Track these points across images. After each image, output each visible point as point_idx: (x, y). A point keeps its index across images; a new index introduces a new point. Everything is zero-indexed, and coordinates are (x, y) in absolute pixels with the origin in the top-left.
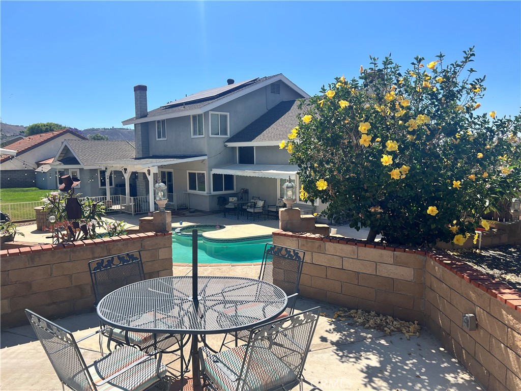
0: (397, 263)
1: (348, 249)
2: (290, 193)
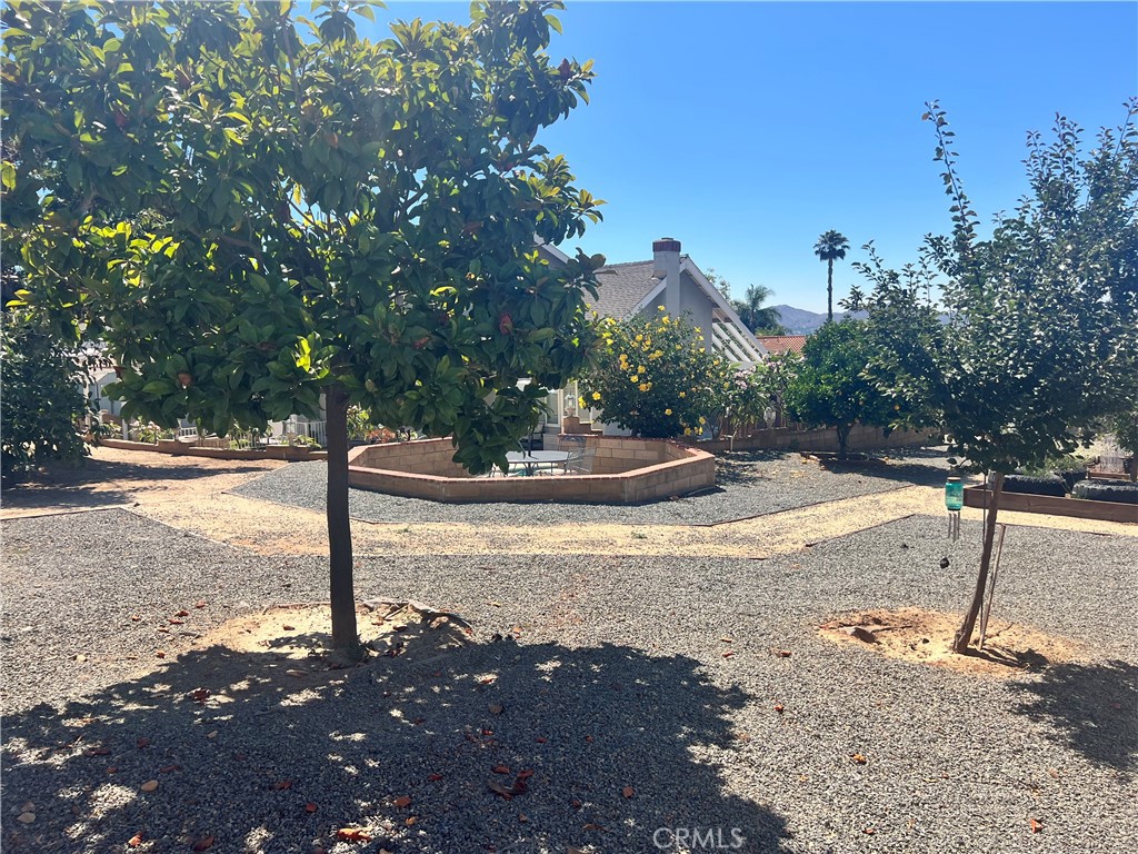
0: (648, 449)
1: (615, 442)
2: (570, 403)
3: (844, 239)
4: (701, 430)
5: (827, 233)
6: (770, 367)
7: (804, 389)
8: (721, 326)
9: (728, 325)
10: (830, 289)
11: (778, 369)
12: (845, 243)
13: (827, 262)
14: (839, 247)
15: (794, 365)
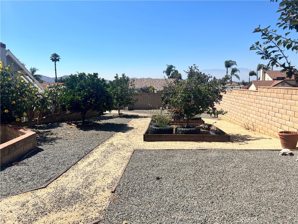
3: (59, 56)
4: (25, 118)
5: (54, 54)
6: (50, 90)
7: (69, 98)
8: (25, 77)
9: (27, 77)
10: (56, 70)
11: (54, 91)
12: (59, 57)
13: (54, 62)
14: (57, 58)
15: (60, 89)
